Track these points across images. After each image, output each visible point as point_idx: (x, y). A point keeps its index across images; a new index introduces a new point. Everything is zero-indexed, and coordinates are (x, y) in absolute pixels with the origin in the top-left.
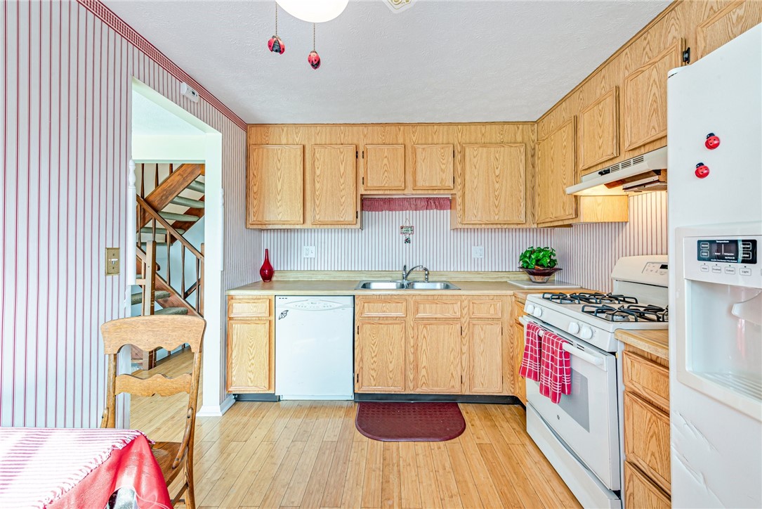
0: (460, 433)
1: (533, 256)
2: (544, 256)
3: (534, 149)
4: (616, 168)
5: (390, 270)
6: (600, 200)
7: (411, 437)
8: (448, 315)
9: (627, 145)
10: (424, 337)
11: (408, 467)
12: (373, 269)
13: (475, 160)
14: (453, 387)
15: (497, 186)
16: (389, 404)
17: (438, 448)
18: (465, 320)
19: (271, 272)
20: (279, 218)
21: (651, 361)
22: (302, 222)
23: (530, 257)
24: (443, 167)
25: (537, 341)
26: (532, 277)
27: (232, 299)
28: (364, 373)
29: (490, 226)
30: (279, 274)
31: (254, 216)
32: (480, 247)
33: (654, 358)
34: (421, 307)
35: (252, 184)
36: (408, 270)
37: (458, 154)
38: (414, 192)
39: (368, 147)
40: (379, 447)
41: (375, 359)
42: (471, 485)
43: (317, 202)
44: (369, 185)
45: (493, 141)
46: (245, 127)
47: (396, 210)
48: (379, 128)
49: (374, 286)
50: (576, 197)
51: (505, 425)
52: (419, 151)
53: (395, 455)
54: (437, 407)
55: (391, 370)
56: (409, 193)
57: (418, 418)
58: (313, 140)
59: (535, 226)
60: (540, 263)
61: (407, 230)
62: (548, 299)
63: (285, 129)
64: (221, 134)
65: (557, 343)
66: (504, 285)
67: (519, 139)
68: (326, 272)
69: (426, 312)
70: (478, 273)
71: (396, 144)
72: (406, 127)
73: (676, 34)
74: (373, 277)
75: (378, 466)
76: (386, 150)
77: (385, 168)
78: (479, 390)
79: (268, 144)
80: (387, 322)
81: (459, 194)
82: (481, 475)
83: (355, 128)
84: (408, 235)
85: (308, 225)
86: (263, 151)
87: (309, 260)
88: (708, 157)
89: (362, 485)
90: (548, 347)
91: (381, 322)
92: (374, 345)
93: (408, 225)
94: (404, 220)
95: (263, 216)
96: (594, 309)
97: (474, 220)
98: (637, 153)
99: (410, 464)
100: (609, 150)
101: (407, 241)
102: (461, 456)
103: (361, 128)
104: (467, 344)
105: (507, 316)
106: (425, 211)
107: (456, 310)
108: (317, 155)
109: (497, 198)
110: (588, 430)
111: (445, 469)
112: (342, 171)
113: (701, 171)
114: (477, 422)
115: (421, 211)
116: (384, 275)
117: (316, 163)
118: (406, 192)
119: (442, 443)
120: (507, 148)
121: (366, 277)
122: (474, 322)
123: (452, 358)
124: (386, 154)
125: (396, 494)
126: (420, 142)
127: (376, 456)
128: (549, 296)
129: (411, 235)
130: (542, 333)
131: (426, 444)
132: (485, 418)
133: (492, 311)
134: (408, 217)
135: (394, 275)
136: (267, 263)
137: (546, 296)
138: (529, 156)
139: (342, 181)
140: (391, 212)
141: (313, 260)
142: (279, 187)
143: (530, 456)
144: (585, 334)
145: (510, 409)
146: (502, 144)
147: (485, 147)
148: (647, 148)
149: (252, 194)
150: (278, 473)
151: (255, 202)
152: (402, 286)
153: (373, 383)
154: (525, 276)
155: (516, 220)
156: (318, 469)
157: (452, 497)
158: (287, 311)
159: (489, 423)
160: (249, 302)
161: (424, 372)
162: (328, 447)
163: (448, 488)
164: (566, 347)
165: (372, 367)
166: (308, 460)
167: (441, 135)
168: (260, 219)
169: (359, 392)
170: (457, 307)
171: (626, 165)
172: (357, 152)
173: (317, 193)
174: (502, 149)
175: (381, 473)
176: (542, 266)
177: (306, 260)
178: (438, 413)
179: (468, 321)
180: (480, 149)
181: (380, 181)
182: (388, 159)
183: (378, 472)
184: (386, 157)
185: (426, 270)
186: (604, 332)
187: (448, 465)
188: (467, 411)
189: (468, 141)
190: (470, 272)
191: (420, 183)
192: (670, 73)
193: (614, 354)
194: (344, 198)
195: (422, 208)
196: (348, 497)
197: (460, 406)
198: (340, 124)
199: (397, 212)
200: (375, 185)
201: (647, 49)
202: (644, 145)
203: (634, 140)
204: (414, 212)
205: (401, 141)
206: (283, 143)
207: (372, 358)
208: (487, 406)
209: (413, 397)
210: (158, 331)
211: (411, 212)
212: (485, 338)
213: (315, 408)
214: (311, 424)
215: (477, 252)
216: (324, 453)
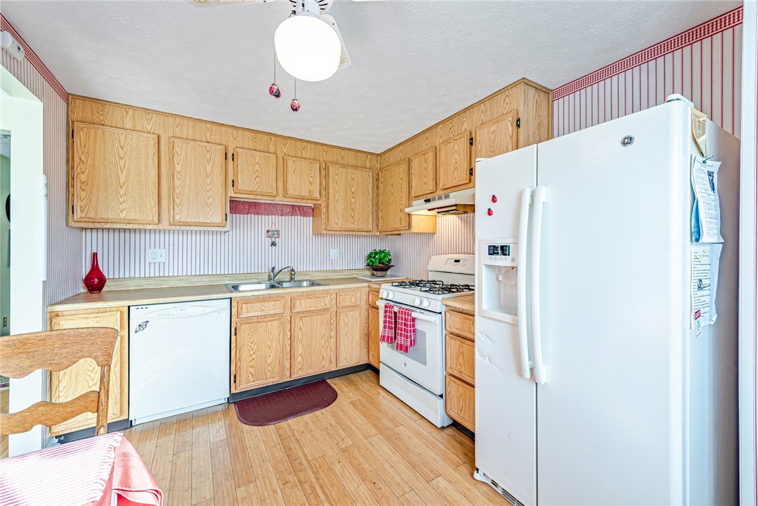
0: (335, 400)
1: (377, 257)
2: (384, 256)
3: (378, 175)
4: (434, 199)
5: (256, 272)
6: (422, 218)
7: (297, 413)
8: (320, 307)
9: (441, 186)
10: (300, 328)
11: (303, 434)
12: (238, 272)
13: (337, 177)
14: (324, 366)
15: (353, 200)
16: (267, 395)
17: (323, 414)
18: (334, 309)
19: (102, 281)
20: (123, 215)
21: (460, 312)
22: (157, 222)
23: (374, 257)
24: (311, 180)
25: (393, 315)
26: (375, 272)
27: (58, 315)
28: (242, 373)
29: (348, 233)
30: (114, 283)
31: (82, 212)
32: (336, 250)
33: (461, 310)
34: (298, 302)
35: (77, 171)
36: (276, 270)
37: (325, 170)
38: (285, 199)
39: (239, 150)
40: (271, 430)
41: (253, 356)
42: (353, 428)
43: (177, 201)
44: (239, 188)
45: (350, 163)
46: (67, 97)
47: (261, 214)
48: (250, 134)
49: (242, 288)
50: (409, 214)
51: (365, 385)
52: (290, 162)
53: (288, 430)
54: (311, 387)
55: (269, 363)
56: (279, 200)
57: (298, 399)
58: (171, 131)
59: (378, 233)
60: (381, 262)
61: (273, 234)
62: (396, 286)
63: (130, 112)
64: (42, 104)
65: (408, 313)
66: (355, 280)
67: (368, 166)
68: (180, 278)
69: (302, 305)
70: (335, 271)
71: (268, 152)
72: (277, 138)
73: (466, 127)
74: (238, 280)
75: (276, 442)
76: (258, 156)
77: (257, 174)
78: (344, 364)
79: (103, 125)
80: (266, 320)
81: (324, 204)
82: (359, 420)
83: (223, 129)
84: (273, 239)
85: (165, 225)
86: (96, 133)
87: (157, 265)
88: (493, 206)
89: (268, 459)
90: (402, 317)
91: (259, 320)
92: (252, 343)
93: (274, 229)
94: (270, 224)
95: (96, 212)
96: (428, 289)
97: (336, 227)
98: (446, 191)
99: (303, 432)
100: (431, 187)
101: (273, 244)
102: (341, 414)
103: (230, 130)
104: (335, 329)
105: (363, 303)
106: (290, 217)
107: (327, 301)
108: (177, 149)
109: (352, 210)
110: (426, 365)
111: (332, 425)
112: (209, 170)
113: (490, 212)
114: (345, 389)
115: (287, 217)
116: (251, 277)
117: (176, 158)
118: (277, 198)
119: (323, 410)
120: (360, 171)
121: (230, 280)
122: (340, 310)
123: (323, 343)
124: (258, 160)
125: (301, 455)
126: (290, 154)
127: (272, 437)
128: (397, 284)
129: (277, 239)
130: (396, 309)
131: (311, 414)
132: (349, 384)
133: (353, 300)
134: (274, 222)
135: (259, 277)
136: (95, 270)
137: (394, 284)
138: (375, 180)
139: (209, 181)
140: (256, 216)
141: (162, 265)
142: (122, 179)
143: (385, 399)
144: (425, 305)
145: (364, 374)
146: (356, 167)
147: (344, 168)
148: (452, 189)
149: (77, 184)
150: (172, 484)
151: (83, 194)
152: (273, 287)
153: (252, 379)
154: (369, 273)
155: (365, 228)
156: (218, 464)
157: (343, 440)
158: (148, 322)
159: (353, 387)
160: (88, 318)
161: (299, 359)
162: (220, 445)
163: (339, 436)
164: (414, 315)
165: (251, 364)
166: (202, 463)
167: (309, 151)
168: (92, 215)
169: (236, 392)
170: (327, 300)
171: (440, 198)
172: (226, 154)
173: (177, 191)
174: (357, 171)
175: (282, 446)
176: (383, 264)
177: (152, 265)
178: (313, 391)
179: (335, 311)
180: (341, 169)
181: (250, 185)
182: (260, 166)
183: (278, 446)
184: (258, 163)
185: (293, 270)
186: (436, 302)
187: (333, 422)
188: (334, 383)
189: (331, 161)
190: (329, 271)
191: (291, 192)
192: (477, 160)
193: (440, 313)
194: (211, 199)
195: (287, 214)
196: (260, 472)
197: (328, 381)
198: (206, 121)
199: (263, 216)
200: (246, 189)
201: (452, 129)
202: (450, 188)
203: (445, 183)
204: (280, 217)
205: (272, 150)
206: (127, 127)
207: (251, 356)
208: (348, 376)
209: (287, 385)
210: (34, 351)
211: (277, 217)
212: (348, 322)
213: (185, 420)
214: (187, 435)
215: (334, 253)
216: (218, 451)
